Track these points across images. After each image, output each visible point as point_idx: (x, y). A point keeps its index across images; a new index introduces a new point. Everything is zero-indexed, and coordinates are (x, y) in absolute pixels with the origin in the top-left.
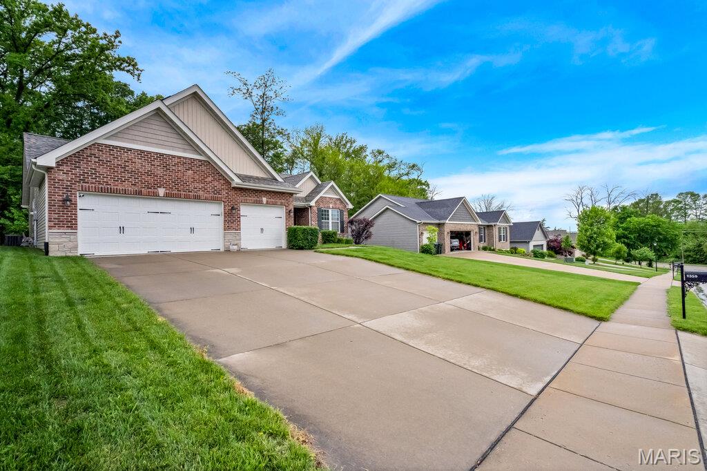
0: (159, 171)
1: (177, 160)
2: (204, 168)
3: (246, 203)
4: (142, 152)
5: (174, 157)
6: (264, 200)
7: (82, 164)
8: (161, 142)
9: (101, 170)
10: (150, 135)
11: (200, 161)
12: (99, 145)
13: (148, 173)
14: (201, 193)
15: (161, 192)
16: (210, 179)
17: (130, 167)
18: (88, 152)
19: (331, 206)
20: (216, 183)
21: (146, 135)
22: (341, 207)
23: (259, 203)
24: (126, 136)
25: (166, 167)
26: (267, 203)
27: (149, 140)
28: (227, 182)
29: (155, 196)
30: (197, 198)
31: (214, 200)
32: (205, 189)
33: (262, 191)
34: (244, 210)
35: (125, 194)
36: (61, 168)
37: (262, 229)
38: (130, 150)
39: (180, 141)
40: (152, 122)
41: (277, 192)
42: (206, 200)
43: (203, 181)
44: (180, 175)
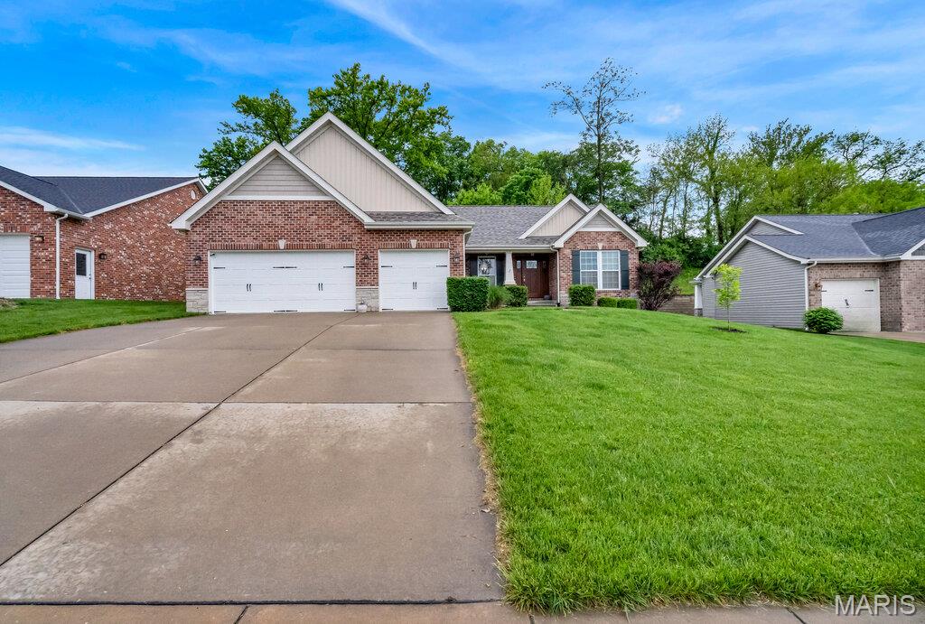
0: (280, 221)
1: (299, 206)
2: (330, 210)
3: (385, 249)
4: (264, 202)
5: (295, 202)
6: (414, 243)
7: (212, 224)
8: (283, 188)
9: (227, 227)
10: (271, 183)
11: (326, 202)
12: (225, 202)
13: (270, 225)
14: (326, 241)
15: (282, 244)
16: (337, 223)
17: (253, 220)
18: (216, 211)
19: (600, 245)
20: (345, 227)
21: (267, 183)
22: (623, 246)
23: (405, 248)
24: (248, 188)
25: (288, 216)
26: (419, 247)
27: (270, 188)
28: (360, 224)
29: (276, 249)
30: (322, 248)
31: (343, 248)
32: (330, 236)
33: (410, 231)
34: (383, 259)
35: (245, 249)
36: (195, 229)
37: (415, 284)
38: (252, 202)
39: (302, 183)
40: (273, 167)
41: (434, 230)
42: (333, 249)
43: (329, 227)
44: (303, 222)
